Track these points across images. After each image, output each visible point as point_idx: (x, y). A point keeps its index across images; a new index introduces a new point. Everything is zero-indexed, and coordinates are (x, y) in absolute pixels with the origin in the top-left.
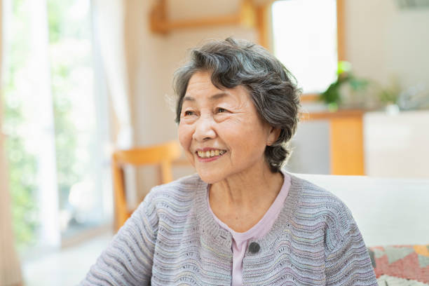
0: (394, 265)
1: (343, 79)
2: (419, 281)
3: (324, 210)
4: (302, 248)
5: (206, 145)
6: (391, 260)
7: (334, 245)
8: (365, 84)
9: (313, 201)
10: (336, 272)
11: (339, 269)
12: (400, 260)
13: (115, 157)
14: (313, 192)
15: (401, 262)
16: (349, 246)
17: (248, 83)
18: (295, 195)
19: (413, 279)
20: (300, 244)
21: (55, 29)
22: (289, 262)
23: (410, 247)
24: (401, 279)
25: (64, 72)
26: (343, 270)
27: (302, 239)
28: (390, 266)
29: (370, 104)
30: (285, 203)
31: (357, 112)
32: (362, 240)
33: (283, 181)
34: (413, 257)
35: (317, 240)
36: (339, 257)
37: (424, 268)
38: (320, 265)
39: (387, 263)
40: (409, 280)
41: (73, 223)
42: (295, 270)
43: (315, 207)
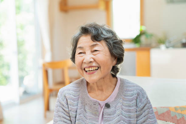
0: (161, 115)
1: (142, 33)
2: (171, 122)
3: (135, 92)
4: (127, 108)
5: (90, 65)
6: (159, 113)
7: (140, 105)
8: (152, 35)
9: (130, 88)
10: (140, 115)
11: (142, 114)
12: (163, 113)
13: (44, 65)
14: (130, 84)
15: (163, 114)
16: (146, 105)
17: (106, 39)
18: (122, 86)
19: (168, 121)
20: (126, 106)
21: (18, 8)
22: (122, 114)
23: (167, 108)
24: (163, 121)
25: (22, 27)
26: (143, 115)
27: (126, 104)
28: (159, 116)
29: (154, 44)
30: (119, 90)
31: (148, 48)
32: (150, 103)
33: (117, 80)
34: (168, 112)
35: (133, 104)
36: (142, 109)
37: (173, 117)
38: (134, 114)
39: (157, 114)
40: (166, 121)
41: (25, 93)
42: (124, 117)
43: (131, 91)
